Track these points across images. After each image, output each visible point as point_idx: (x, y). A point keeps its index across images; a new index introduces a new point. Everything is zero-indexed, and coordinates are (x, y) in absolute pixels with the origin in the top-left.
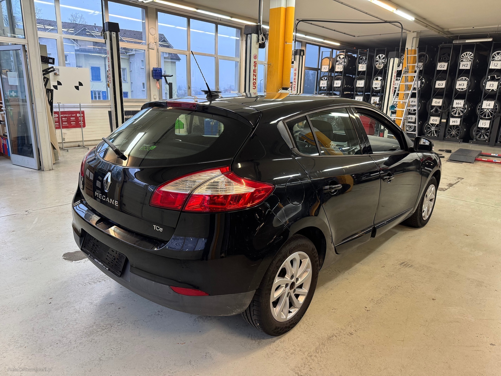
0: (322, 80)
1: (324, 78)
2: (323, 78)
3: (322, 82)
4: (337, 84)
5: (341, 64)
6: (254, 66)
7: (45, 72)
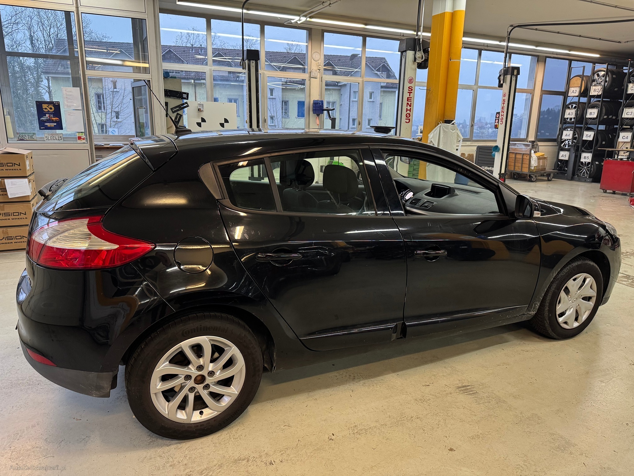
0: (569, 108)
1: (572, 106)
2: (570, 106)
3: (568, 111)
4: (591, 113)
5: (600, 84)
6: (408, 92)
7: (178, 108)
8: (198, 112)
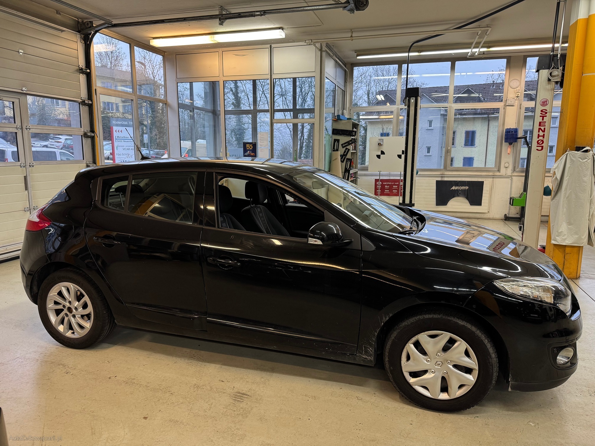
7: (347, 144)
8: (379, 146)
